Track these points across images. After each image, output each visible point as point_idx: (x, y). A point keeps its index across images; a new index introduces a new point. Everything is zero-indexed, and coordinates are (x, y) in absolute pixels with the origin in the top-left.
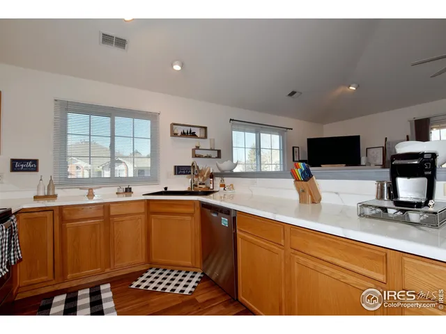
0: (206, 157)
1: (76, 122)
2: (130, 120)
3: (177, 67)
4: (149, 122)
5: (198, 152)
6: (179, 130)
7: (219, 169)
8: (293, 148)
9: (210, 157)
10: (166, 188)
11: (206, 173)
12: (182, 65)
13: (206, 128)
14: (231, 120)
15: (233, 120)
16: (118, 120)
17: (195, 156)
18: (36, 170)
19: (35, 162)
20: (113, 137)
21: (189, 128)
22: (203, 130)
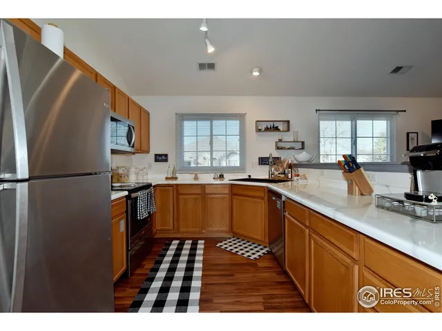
0: (289, 149)
1: (189, 126)
2: (224, 122)
3: (256, 74)
4: (238, 122)
5: (281, 145)
6: (263, 126)
7: (296, 160)
8: (408, 134)
9: (293, 149)
10: (250, 176)
11: (286, 164)
12: (260, 71)
13: (288, 122)
14: (317, 110)
15: (319, 110)
16: (215, 122)
17: (278, 148)
18: (166, 160)
19: (166, 155)
20: (212, 135)
21: (272, 124)
22: (286, 124)
